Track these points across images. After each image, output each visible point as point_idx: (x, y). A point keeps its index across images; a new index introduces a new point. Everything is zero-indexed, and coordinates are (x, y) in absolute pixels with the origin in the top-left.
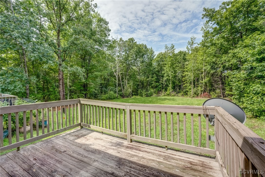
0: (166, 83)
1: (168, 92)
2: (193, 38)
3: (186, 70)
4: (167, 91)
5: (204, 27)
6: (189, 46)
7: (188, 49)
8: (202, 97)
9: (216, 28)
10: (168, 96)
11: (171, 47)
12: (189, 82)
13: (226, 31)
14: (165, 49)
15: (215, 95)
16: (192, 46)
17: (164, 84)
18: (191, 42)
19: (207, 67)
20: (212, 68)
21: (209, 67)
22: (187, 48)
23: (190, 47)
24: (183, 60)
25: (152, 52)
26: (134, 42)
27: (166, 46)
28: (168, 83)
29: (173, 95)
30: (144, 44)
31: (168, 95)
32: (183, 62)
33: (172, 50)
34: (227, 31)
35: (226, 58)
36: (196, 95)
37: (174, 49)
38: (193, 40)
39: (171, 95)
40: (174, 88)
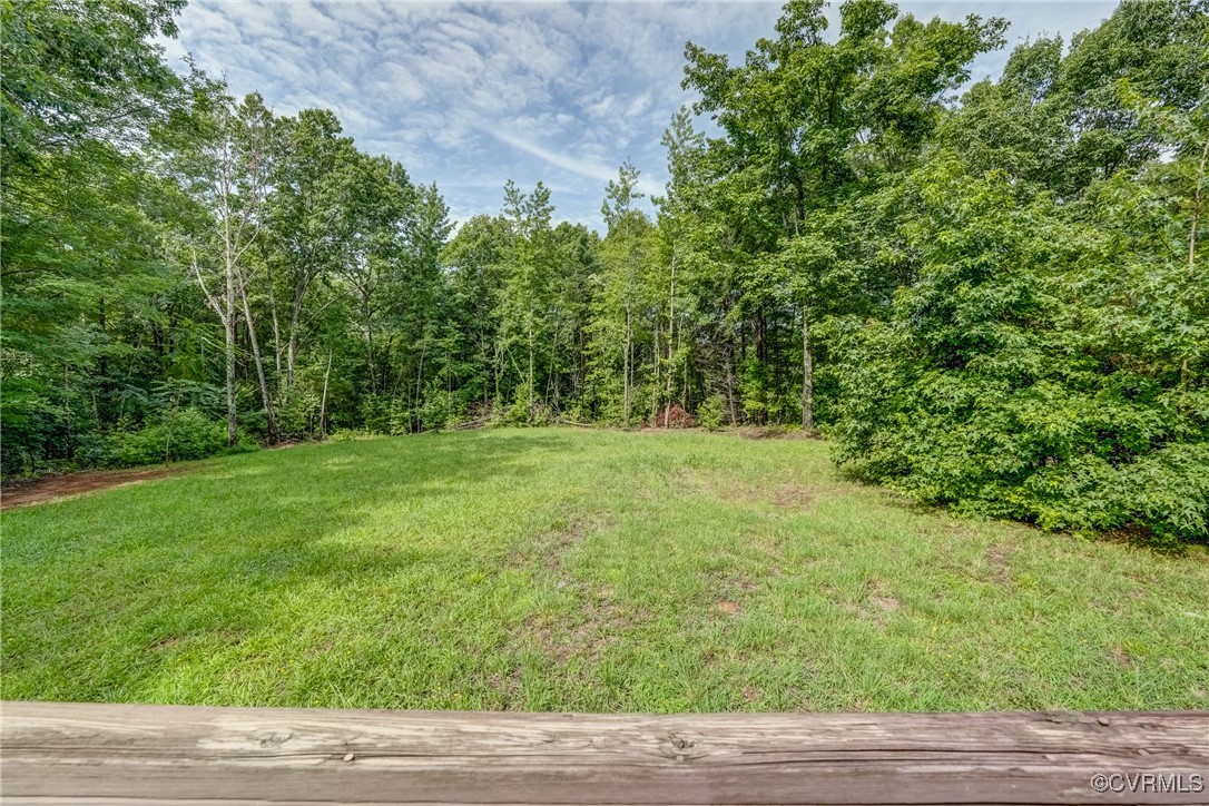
0: (505, 366)
1: (517, 408)
2: (629, 172)
3: (595, 306)
4: (513, 402)
5: (673, 133)
6: (612, 203)
7: (608, 214)
8: (666, 423)
9: (722, 142)
10: (520, 424)
11: (535, 198)
12: (612, 361)
13: (761, 160)
14: (505, 199)
15: (714, 417)
16: (624, 208)
17: (499, 372)
18: (621, 186)
19: (683, 300)
20: (704, 307)
21: (692, 302)
22: (603, 211)
23: (617, 209)
24: (580, 265)
25: (436, 211)
26: (338, 136)
27: (509, 188)
28: (515, 364)
29: (545, 419)
30: (394, 163)
31: (519, 419)
32: (580, 273)
33: (540, 209)
34: (766, 162)
35: (771, 267)
36: (641, 417)
37: (547, 206)
38: (626, 178)
39: (533, 420)
40: (541, 387)
